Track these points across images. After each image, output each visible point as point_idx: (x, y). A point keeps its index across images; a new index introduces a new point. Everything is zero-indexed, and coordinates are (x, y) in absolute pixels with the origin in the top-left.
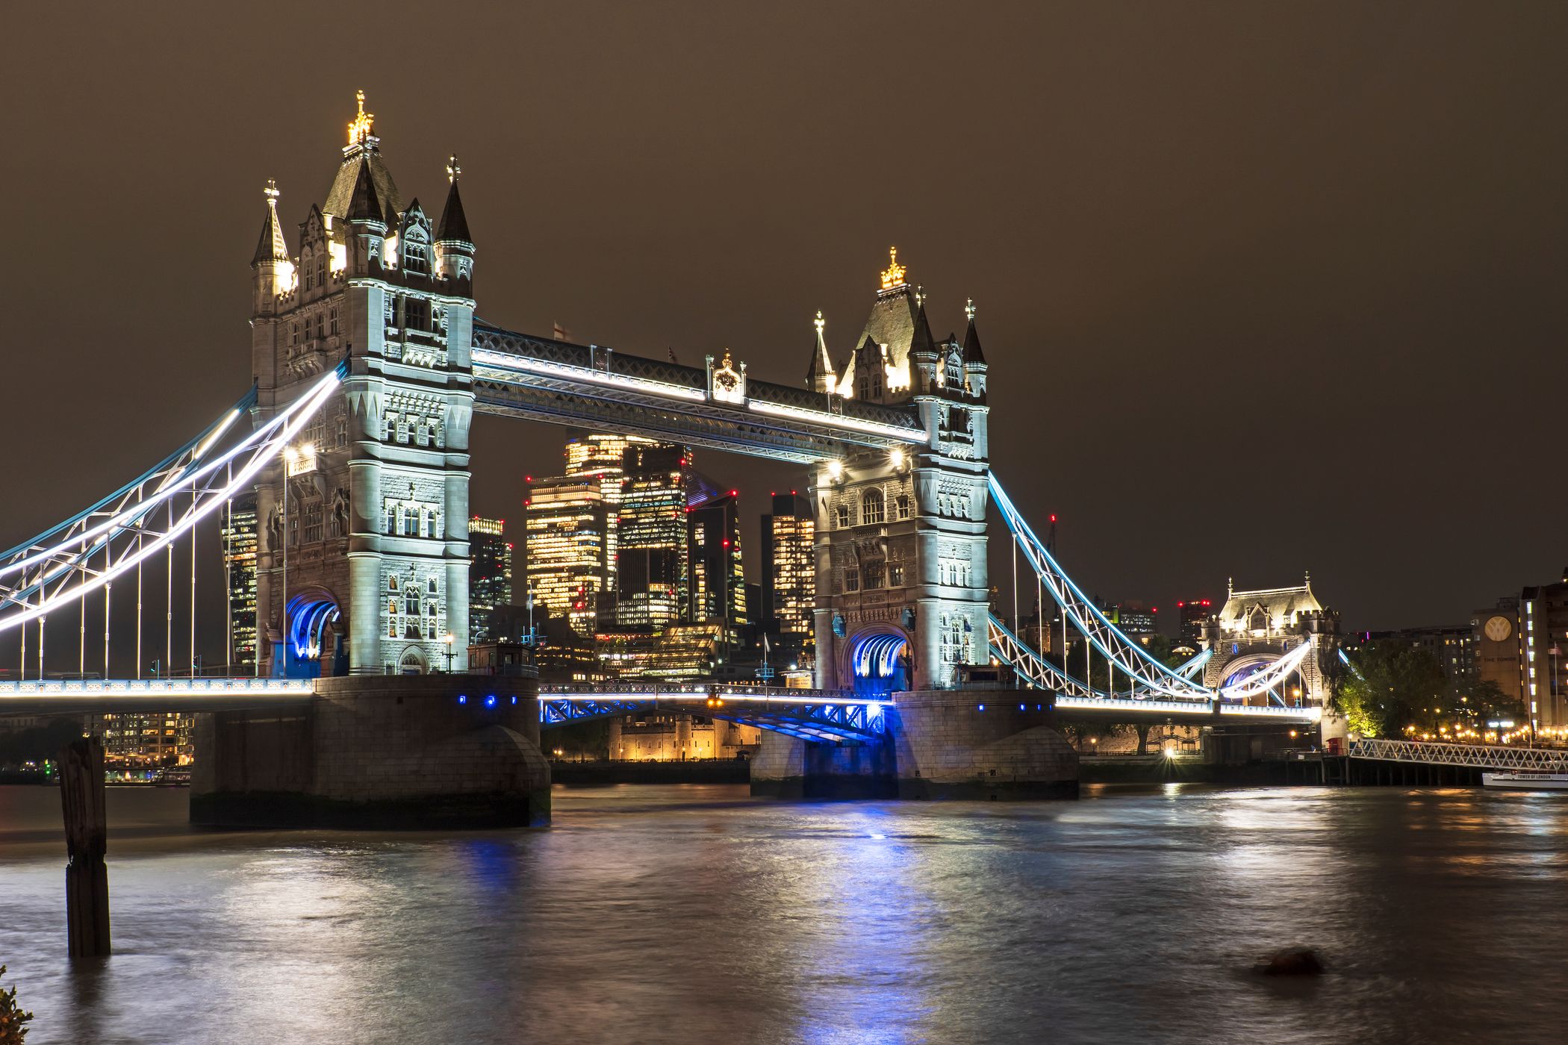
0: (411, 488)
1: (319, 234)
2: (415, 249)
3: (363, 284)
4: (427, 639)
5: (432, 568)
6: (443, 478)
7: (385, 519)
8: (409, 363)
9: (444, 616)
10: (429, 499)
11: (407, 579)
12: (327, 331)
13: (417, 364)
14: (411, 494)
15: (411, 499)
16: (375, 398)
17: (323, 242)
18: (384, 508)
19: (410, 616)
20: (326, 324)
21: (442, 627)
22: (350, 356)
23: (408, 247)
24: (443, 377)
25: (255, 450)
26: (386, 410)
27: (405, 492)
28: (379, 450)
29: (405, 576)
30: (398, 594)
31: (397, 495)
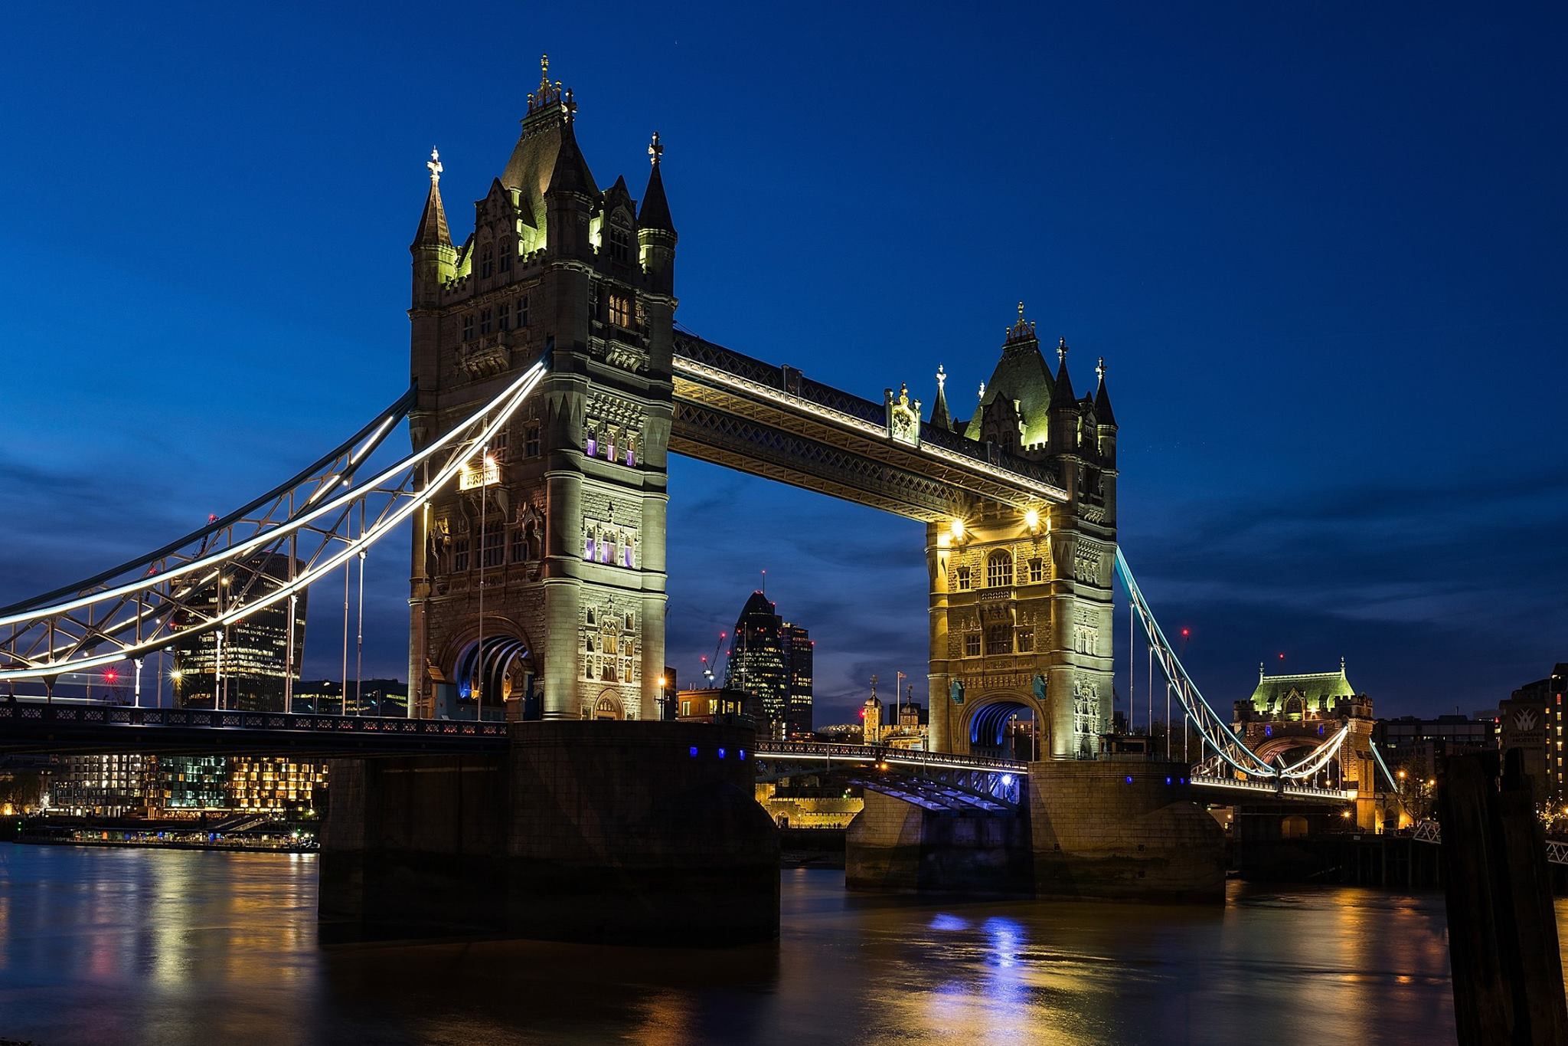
0: (611, 508)
1: (503, 212)
2: (619, 234)
3: (570, 267)
4: (622, 682)
5: (630, 602)
6: (641, 500)
7: (584, 542)
8: (612, 363)
9: (639, 658)
10: (626, 523)
11: (605, 613)
12: (513, 323)
13: (621, 366)
14: (610, 516)
15: (610, 521)
16: (579, 400)
17: (510, 221)
18: (583, 529)
19: (606, 656)
20: (512, 315)
21: (637, 670)
22: (553, 349)
23: (613, 231)
24: (646, 382)
25: (453, 450)
26: (587, 416)
27: (604, 512)
28: (583, 460)
29: (603, 609)
30: (595, 629)
31: (596, 515)
